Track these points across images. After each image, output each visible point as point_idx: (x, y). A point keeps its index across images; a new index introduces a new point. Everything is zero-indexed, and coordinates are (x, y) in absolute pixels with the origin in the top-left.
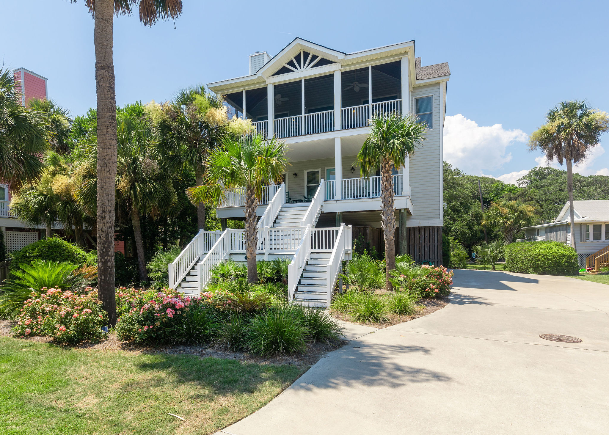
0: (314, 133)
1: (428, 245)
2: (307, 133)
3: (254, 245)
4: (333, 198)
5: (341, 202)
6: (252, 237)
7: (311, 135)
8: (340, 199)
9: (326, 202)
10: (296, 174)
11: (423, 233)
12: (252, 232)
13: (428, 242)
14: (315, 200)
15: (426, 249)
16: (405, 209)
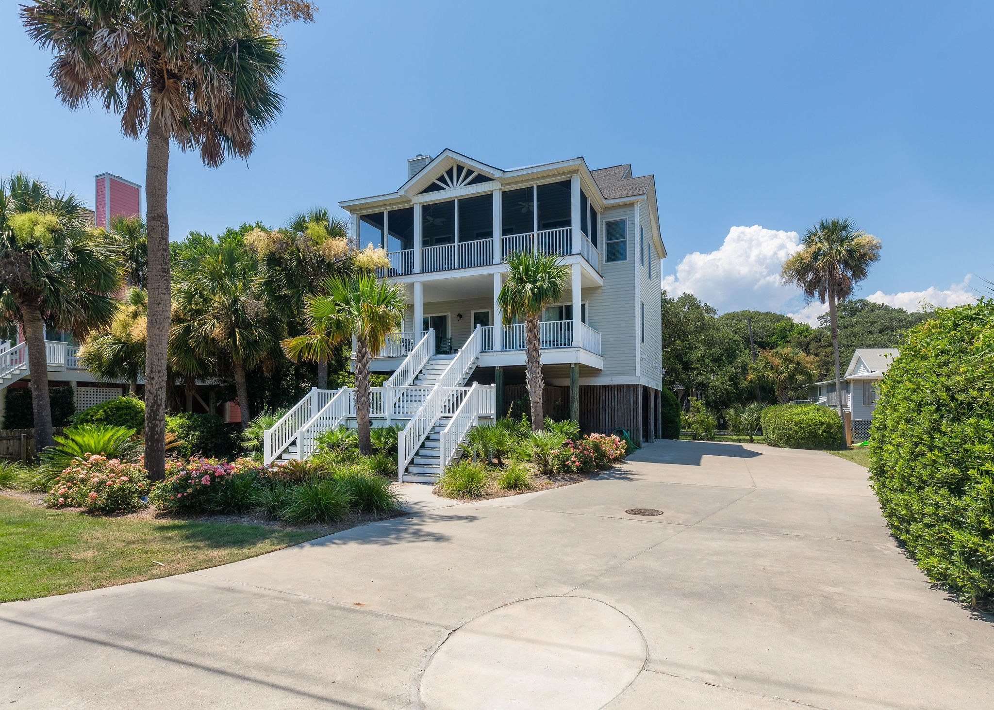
0: (470, 266)
1: (623, 409)
2: (462, 267)
3: (366, 409)
4: (492, 349)
5: (500, 353)
6: (363, 399)
7: (466, 270)
8: (500, 350)
9: (483, 354)
10: (460, 316)
11: (616, 393)
12: (363, 392)
13: (622, 405)
14: (462, 352)
15: (620, 414)
16: (576, 364)
